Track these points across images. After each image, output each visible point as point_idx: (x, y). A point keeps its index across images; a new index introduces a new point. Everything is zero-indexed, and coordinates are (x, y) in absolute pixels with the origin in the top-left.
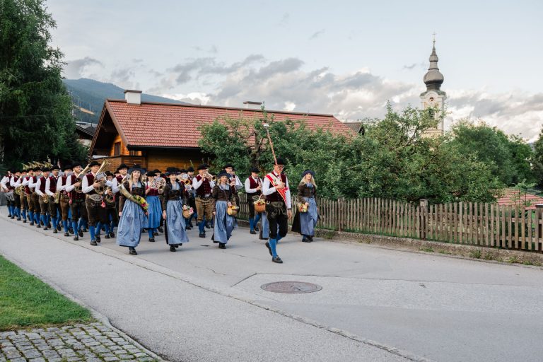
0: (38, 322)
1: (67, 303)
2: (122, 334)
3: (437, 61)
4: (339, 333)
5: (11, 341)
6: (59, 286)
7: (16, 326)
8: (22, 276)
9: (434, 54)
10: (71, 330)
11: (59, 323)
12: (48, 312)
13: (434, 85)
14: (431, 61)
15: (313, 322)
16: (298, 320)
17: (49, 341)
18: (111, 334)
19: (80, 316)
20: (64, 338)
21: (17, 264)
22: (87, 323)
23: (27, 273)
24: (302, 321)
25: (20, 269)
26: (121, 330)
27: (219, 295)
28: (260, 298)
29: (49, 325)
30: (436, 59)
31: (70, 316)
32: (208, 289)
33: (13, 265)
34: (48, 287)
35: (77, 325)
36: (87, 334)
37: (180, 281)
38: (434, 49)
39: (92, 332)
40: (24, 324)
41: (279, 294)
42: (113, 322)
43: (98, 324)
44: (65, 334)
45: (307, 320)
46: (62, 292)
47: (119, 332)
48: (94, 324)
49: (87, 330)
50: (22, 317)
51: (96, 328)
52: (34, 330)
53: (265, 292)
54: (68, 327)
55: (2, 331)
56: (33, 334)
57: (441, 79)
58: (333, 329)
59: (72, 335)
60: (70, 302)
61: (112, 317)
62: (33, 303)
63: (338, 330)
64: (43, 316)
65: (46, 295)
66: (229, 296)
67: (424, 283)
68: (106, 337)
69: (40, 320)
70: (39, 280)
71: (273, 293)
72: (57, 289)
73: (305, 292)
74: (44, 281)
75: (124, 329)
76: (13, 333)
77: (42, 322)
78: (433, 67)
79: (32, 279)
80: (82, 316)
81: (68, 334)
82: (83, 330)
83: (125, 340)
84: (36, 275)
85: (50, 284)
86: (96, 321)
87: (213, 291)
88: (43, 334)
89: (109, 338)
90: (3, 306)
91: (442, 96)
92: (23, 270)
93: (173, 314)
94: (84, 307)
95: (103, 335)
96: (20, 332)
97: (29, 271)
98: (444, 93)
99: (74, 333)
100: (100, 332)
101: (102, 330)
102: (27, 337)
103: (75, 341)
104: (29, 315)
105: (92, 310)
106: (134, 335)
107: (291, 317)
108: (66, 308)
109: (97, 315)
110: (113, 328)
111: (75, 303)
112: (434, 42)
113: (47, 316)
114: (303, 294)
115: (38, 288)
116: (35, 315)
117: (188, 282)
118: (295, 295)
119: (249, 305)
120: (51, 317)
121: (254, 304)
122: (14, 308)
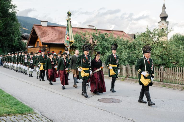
0: (14, 113)
1: (23, 106)
2: (46, 118)
3: (165, 9)
4: (131, 120)
5: (4, 120)
6: (20, 98)
7: (6, 115)
8: (5, 94)
9: (164, 6)
10: (27, 117)
11: (22, 114)
12: (17, 109)
13: (164, 18)
14: (163, 9)
15: (121, 115)
16: (115, 114)
17: (19, 121)
18: (42, 119)
19: (29, 111)
20: (24, 120)
21: (2, 89)
22: (32, 114)
24: (116, 115)
25: (4, 91)
26: (45, 117)
27: (82, 104)
28: (98, 105)
29: (18, 114)
30: (165, 8)
31: (26, 111)
32: (77, 101)
35: (29, 115)
36: (33, 118)
37: (66, 98)
38: (164, 4)
39: (35, 117)
40: (9, 114)
41: (105, 103)
42: (42, 114)
43: (37, 114)
44: (25, 118)
45: (118, 114)
46: (21, 101)
47: (45, 118)
48: (35, 114)
49: (33, 117)
50: (8, 111)
51: (36, 116)
52: (13, 116)
53: (99, 102)
54: (25, 115)
55: (1, 116)
56: (13, 118)
57: (167, 16)
58: (129, 118)
59: (27, 119)
60: (25, 105)
61: (41, 112)
62: (11, 105)
63: (131, 119)
64: (16, 110)
65: (15, 102)
66: (86, 104)
67: (163, 100)
68: (40, 120)
69: (14, 112)
70: (12, 96)
71: (103, 103)
72: (19, 100)
73: (115, 103)
74: (14, 96)
75: (47, 117)
76: (5, 117)
77: (15, 113)
78: (164, 11)
79: (9, 96)
80: (30, 111)
81: (26, 118)
82: (31, 116)
83: (48, 121)
84: (10, 94)
85: (16, 98)
86: (36, 113)
87: (79, 102)
88: (16, 118)
89: (41, 120)
91: (167, 23)
92: (5, 92)
93: (65, 111)
94: (30, 107)
95: (39, 119)
96: (7, 117)
97: (7, 92)
98: (168, 22)
99: (28, 118)
100: (38, 117)
101: (39, 117)
102: (10, 119)
103: (29, 121)
104: (10, 110)
105: (34, 109)
106: (51, 119)
107: (111, 113)
108: (24, 108)
109: (36, 111)
110: (43, 116)
112: (164, 1)
113: (17, 111)
114: (114, 103)
115: (12, 99)
116: (13, 110)
117: (69, 98)
118: (111, 104)
119: (94, 108)
120: (19, 111)
121: (96, 107)
122: (4, 107)
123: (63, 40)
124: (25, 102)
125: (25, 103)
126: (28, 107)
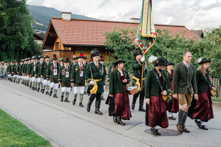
1: (36, 136)
6: (31, 126)
8: (10, 119)
12: (27, 142)
19: (45, 144)
21: (7, 112)
23: (13, 118)
25: (9, 115)
27: (121, 136)
28: (145, 138)
31: (39, 144)
32: (114, 132)
33: (5, 112)
34: (25, 126)
37: (98, 126)
46: (32, 130)
50: (14, 144)
53: (147, 134)
60: (38, 136)
62: (18, 136)
64: (25, 143)
65: (24, 132)
66: (127, 136)
70: (20, 122)
72: (30, 128)
74: (22, 122)
79: (16, 121)
84: (18, 119)
85: (26, 124)
87: (117, 133)
90: (3, 136)
92: (10, 116)
94: (46, 139)
97: (13, 117)
104: (17, 143)
105: (50, 141)
108: (36, 139)
109: (54, 145)
111: (40, 137)
113: (27, 144)
114: (170, 137)
115: (19, 127)
116: (21, 143)
117: (102, 127)
118: (166, 137)
119: (140, 143)
120: (29, 144)
121: (142, 142)
122: (9, 138)
123: (93, 41)
124: (38, 131)
125: (37, 133)
126: (43, 139)
